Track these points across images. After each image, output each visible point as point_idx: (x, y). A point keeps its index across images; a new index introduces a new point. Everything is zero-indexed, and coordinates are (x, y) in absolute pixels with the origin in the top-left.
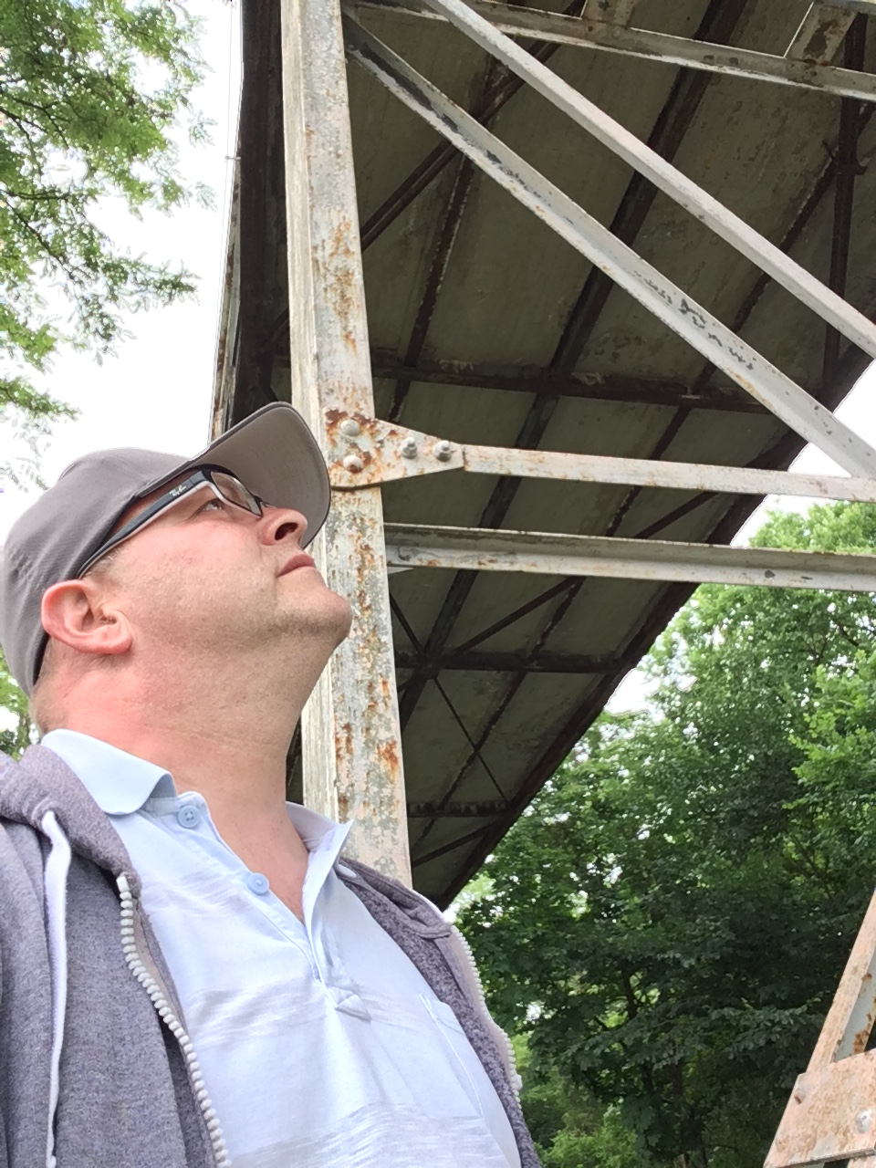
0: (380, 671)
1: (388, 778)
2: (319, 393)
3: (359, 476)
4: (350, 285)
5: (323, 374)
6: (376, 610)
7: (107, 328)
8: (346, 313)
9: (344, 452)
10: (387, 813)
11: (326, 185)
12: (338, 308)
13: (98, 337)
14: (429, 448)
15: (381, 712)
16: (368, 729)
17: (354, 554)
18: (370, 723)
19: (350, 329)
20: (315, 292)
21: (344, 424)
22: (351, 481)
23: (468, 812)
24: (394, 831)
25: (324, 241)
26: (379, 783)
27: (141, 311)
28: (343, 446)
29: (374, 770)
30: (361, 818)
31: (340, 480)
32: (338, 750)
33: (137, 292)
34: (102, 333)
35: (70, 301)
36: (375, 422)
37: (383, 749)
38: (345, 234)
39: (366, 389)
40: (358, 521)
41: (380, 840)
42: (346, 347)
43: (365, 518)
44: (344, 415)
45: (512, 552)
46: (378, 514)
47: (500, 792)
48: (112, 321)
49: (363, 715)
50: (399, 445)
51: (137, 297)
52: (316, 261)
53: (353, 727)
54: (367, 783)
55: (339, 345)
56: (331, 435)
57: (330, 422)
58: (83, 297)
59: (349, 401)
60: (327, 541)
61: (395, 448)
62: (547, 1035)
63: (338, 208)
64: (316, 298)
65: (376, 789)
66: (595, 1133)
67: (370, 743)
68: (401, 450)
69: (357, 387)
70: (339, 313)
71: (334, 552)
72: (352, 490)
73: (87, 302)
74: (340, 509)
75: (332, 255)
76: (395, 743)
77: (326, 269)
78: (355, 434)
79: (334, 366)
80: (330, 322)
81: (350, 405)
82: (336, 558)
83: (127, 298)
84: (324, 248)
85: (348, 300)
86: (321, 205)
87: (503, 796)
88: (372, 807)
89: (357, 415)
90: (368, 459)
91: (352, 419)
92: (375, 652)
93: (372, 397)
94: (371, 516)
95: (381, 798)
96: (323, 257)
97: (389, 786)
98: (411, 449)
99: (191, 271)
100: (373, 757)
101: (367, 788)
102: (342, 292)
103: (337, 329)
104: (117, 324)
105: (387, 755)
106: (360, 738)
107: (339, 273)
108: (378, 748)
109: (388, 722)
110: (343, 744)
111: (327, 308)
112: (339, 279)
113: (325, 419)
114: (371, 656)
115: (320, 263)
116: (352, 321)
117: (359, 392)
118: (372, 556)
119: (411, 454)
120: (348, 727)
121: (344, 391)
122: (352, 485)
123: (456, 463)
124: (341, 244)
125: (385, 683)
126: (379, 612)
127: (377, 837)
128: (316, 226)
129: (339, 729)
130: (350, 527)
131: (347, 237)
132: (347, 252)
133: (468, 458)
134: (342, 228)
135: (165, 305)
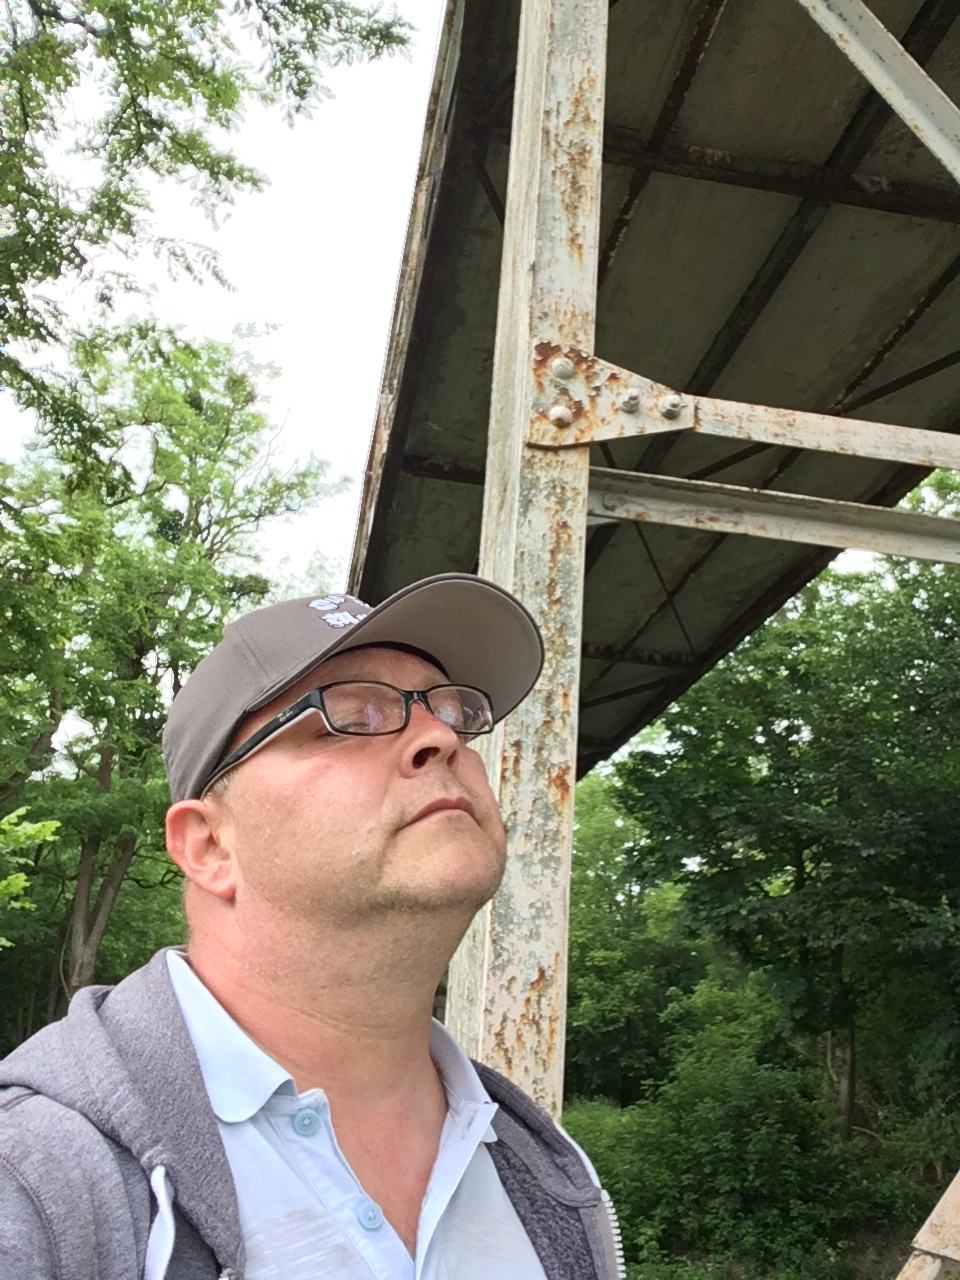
0: (561, 681)
1: (556, 809)
2: (531, 318)
3: (566, 433)
4: (585, 167)
5: (539, 292)
6: (566, 604)
7: (301, 82)
8: (576, 207)
9: (552, 401)
10: (549, 850)
11: (572, 21)
12: (567, 200)
13: (291, 92)
14: (655, 401)
15: (557, 730)
16: (540, 749)
17: (549, 533)
18: (543, 743)
19: (579, 230)
20: (541, 176)
21: (557, 362)
22: (555, 439)
23: (651, 661)
24: (555, 871)
25: (559, 103)
26: (545, 814)
27: (343, 64)
28: (551, 392)
29: (541, 798)
30: (521, 853)
31: (543, 436)
32: (504, 771)
33: (341, 40)
34: (296, 88)
35: (264, 45)
36: (594, 361)
37: (554, 775)
38: (588, 95)
39: (587, 314)
40: (558, 490)
41: (538, 880)
42: (571, 256)
43: (567, 487)
44: (557, 349)
45: (738, 510)
46: (583, 483)
47: (689, 643)
48: (308, 74)
49: (536, 732)
50: (619, 394)
51: (340, 46)
52: (546, 132)
53: (524, 745)
54: (532, 812)
55: (562, 251)
56: (539, 376)
57: (539, 358)
58: (278, 44)
59: (566, 330)
60: (519, 513)
61: (613, 397)
62: (703, 893)
63: (584, 56)
64: (541, 184)
65: (540, 821)
66: (739, 990)
67: (541, 766)
68: (620, 402)
69: (577, 313)
70: (567, 207)
71: (525, 529)
72: (555, 450)
73: (282, 50)
74: (539, 473)
75: (567, 123)
76: (568, 768)
77: (558, 143)
78: (567, 376)
79: (553, 281)
80: (555, 219)
81: (566, 336)
82: (527, 536)
83: (327, 47)
84: (558, 113)
85: (580, 188)
86: (563, 51)
87: (691, 648)
88: (534, 841)
89: (572, 350)
90: (579, 411)
91: (566, 356)
92: (559, 657)
93: (594, 326)
94: (575, 485)
95: (545, 831)
96: (557, 127)
97: (556, 819)
98: (633, 402)
99: (406, 19)
100: (542, 783)
101: (531, 819)
102: (574, 177)
103: (562, 231)
104: (314, 78)
105: (559, 782)
106: (529, 759)
107: (573, 151)
108: (549, 772)
109: (563, 743)
110: (510, 764)
111: (553, 198)
112: (572, 159)
113: (534, 355)
114: (554, 662)
115: (552, 137)
116: (581, 219)
117: (580, 318)
118: (570, 536)
119: (632, 408)
120: (517, 745)
121: (561, 316)
122: (556, 444)
123: (685, 422)
124: (582, 108)
125: (565, 695)
126: (570, 607)
127: (536, 876)
128: (552, 81)
129: (508, 747)
130: (547, 497)
131: (590, 99)
132: (587, 119)
133: (701, 415)
134: (585, 86)
135: (372, 58)
